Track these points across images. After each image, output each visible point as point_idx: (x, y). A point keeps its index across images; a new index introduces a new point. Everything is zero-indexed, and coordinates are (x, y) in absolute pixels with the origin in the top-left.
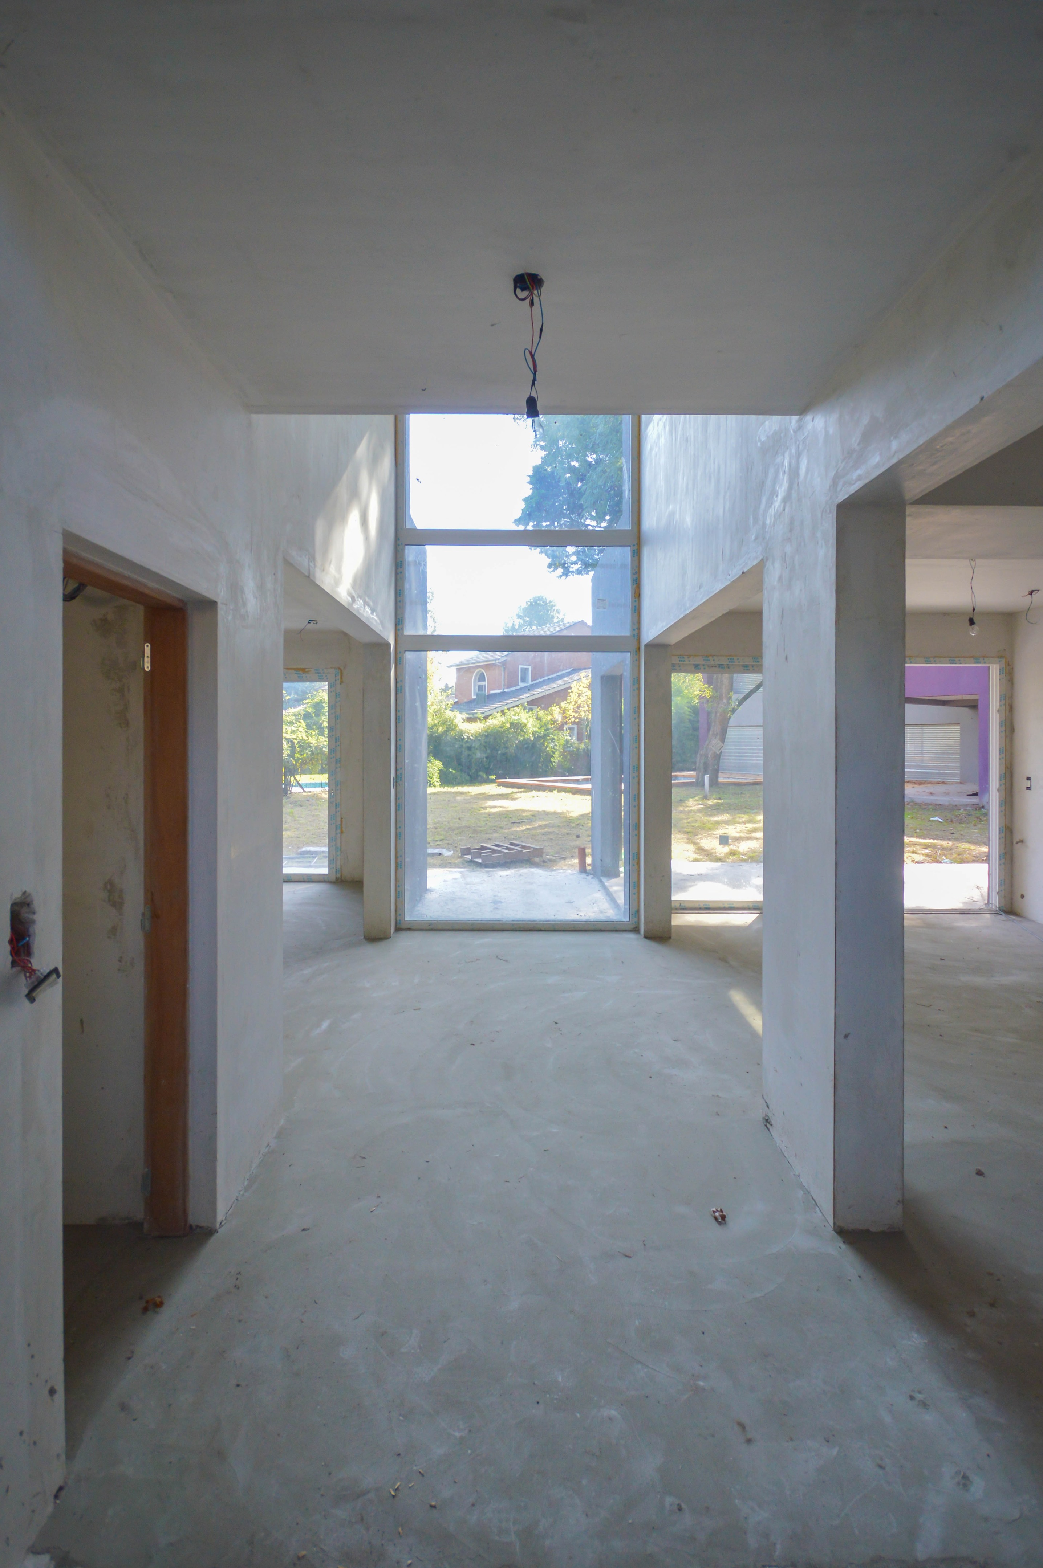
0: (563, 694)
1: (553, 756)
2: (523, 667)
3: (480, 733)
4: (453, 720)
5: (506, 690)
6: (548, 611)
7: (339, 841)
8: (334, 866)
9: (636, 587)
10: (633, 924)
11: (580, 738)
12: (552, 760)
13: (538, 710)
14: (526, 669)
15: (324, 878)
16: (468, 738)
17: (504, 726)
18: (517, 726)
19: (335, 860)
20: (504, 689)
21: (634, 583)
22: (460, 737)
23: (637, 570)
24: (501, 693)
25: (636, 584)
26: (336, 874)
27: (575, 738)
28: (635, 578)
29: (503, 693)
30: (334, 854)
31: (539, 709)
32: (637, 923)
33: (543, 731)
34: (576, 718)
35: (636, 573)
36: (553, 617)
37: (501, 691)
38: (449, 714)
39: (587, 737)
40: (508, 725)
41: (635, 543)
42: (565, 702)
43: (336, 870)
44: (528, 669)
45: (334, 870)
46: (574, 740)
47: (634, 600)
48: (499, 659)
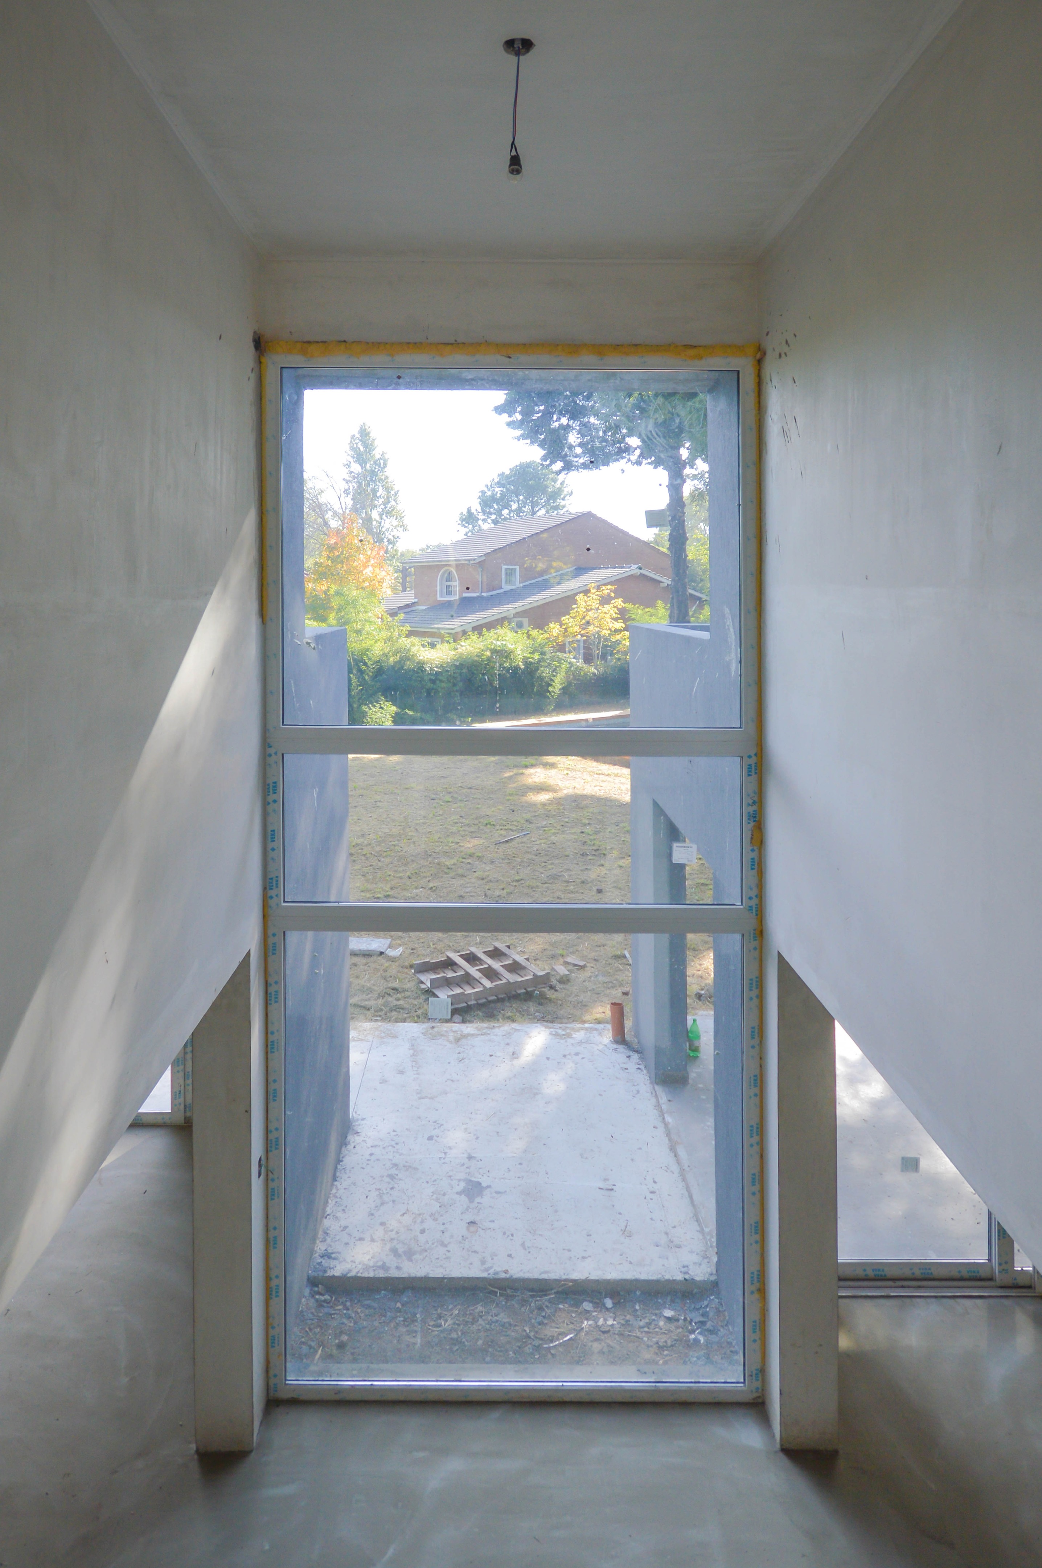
0: (565, 605)
1: (552, 685)
2: (506, 567)
3: (448, 662)
4: (409, 650)
5: (484, 594)
6: (540, 479)
7: (189, 1064)
8: (182, 1100)
9: (754, 826)
10: (752, 1391)
11: (588, 659)
12: (550, 689)
13: (530, 629)
14: (512, 569)
15: (163, 1119)
16: (431, 669)
17: (483, 655)
18: (503, 654)
19: (182, 1092)
20: (481, 593)
21: (749, 819)
22: (419, 668)
23: (756, 799)
24: (478, 597)
25: (754, 821)
26: (185, 1112)
27: (581, 660)
28: (752, 812)
29: (481, 598)
30: (182, 1082)
31: (532, 628)
32: (760, 1390)
33: (536, 656)
34: (582, 636)
35: (754, 803)
36: (547, 487)
37: (478, 594)
38: (404, 642)
39: (598, 658)
40: (488, 653)
41: (752, 753)
42: (567, 617)
43: (185, 1106)
44: (515, 569)
45: (182, 1107)
46: (580, 663)
47: (751, 848)
48: (474, 560)
